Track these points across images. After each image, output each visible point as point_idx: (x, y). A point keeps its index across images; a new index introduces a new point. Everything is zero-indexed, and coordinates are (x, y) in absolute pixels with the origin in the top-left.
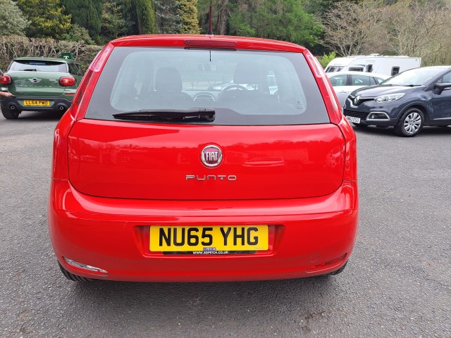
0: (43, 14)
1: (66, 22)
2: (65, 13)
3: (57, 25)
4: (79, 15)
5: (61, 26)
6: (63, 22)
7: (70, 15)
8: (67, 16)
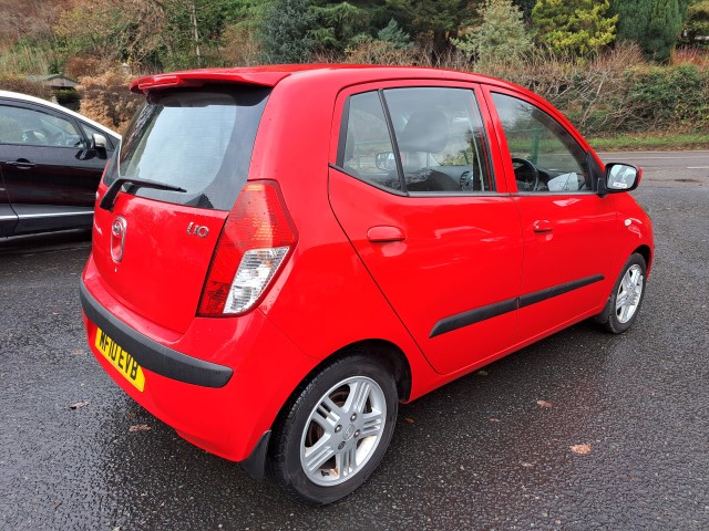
0: (566, 23)
1: (604, 30)
2: (608, 14)
3: (584, 41)
4: (632, 14)
5: (592, 41)
6: (597, 33)
7: (615, 18)
8: (609, 20)
